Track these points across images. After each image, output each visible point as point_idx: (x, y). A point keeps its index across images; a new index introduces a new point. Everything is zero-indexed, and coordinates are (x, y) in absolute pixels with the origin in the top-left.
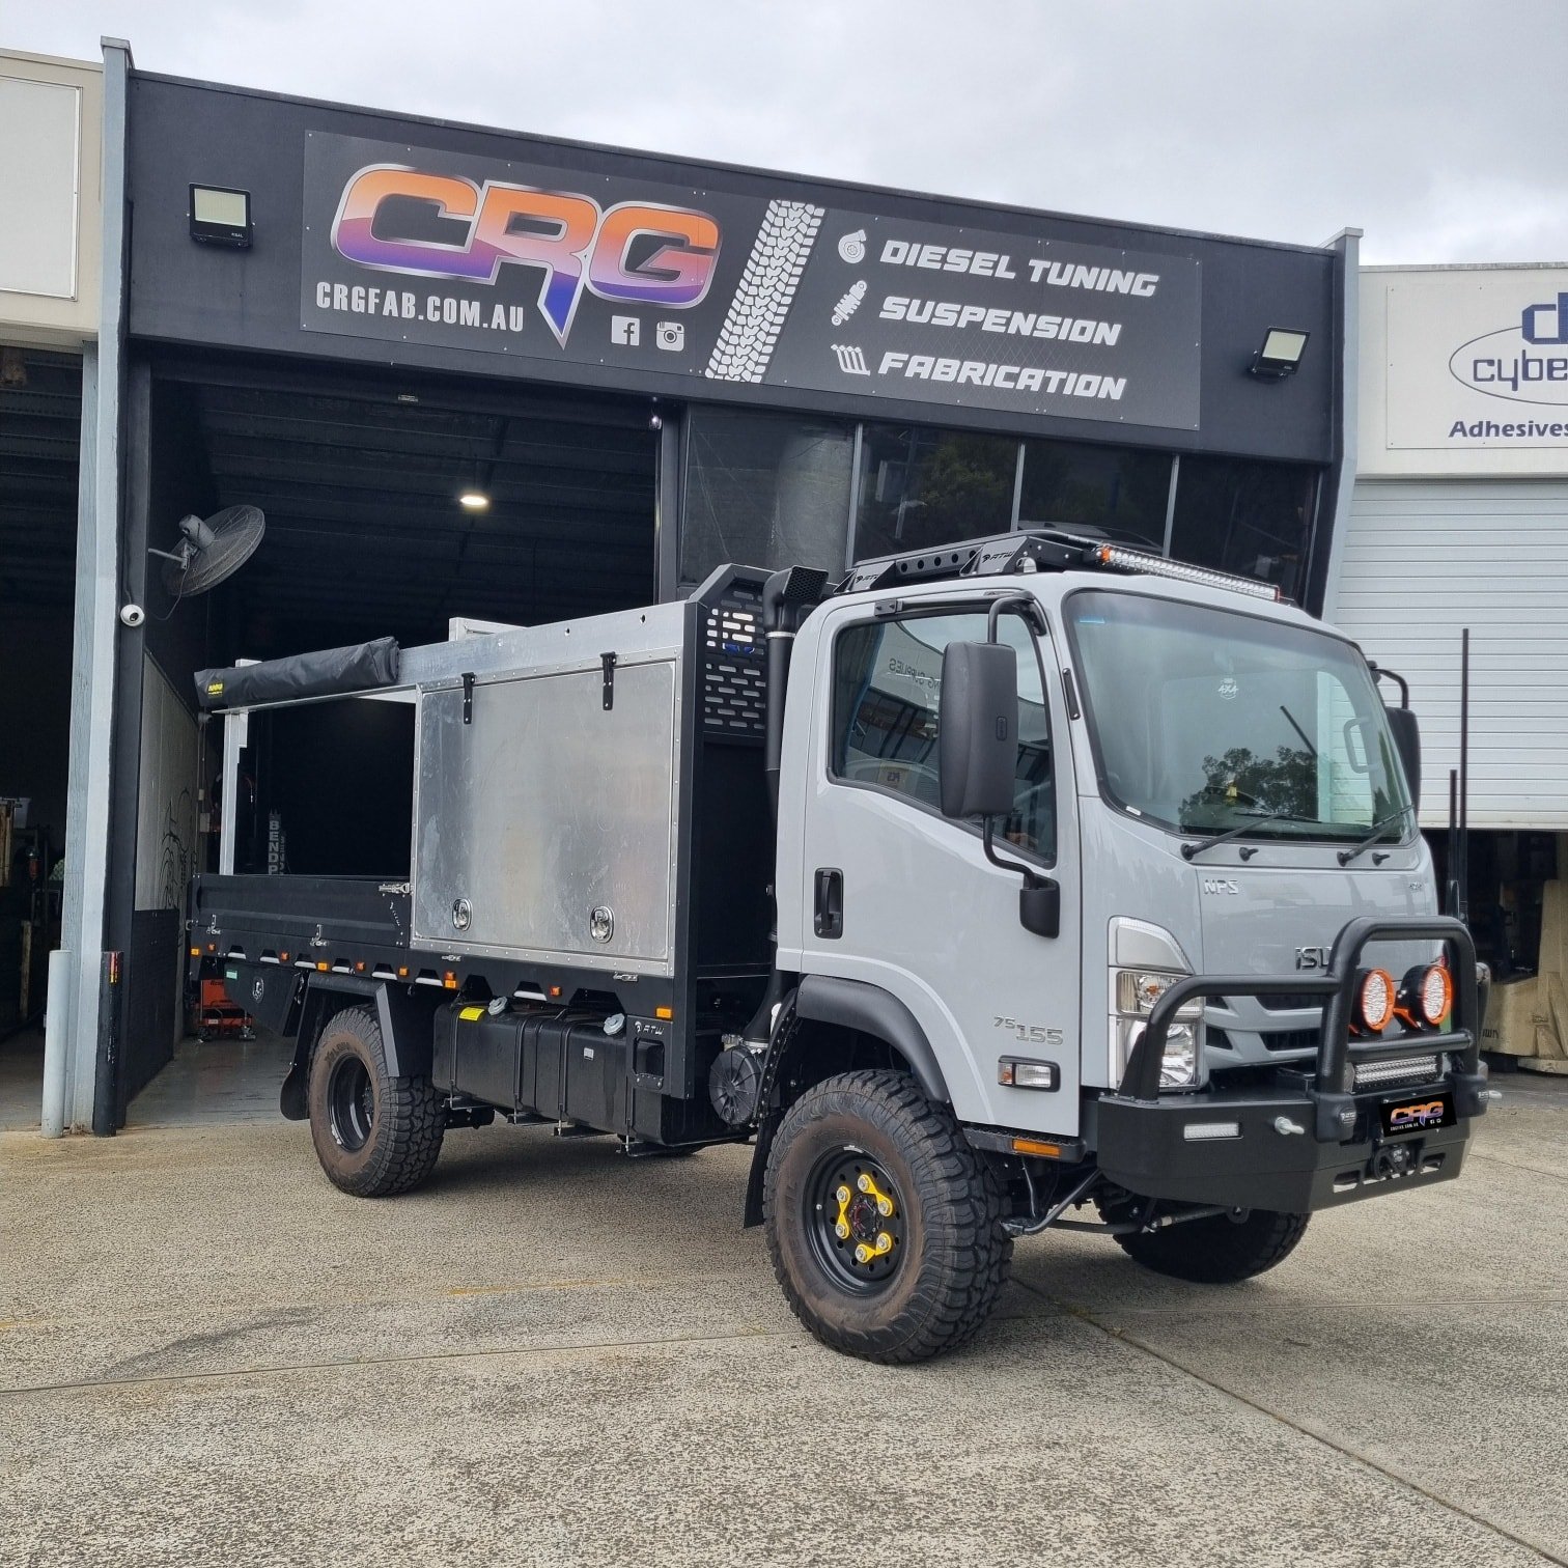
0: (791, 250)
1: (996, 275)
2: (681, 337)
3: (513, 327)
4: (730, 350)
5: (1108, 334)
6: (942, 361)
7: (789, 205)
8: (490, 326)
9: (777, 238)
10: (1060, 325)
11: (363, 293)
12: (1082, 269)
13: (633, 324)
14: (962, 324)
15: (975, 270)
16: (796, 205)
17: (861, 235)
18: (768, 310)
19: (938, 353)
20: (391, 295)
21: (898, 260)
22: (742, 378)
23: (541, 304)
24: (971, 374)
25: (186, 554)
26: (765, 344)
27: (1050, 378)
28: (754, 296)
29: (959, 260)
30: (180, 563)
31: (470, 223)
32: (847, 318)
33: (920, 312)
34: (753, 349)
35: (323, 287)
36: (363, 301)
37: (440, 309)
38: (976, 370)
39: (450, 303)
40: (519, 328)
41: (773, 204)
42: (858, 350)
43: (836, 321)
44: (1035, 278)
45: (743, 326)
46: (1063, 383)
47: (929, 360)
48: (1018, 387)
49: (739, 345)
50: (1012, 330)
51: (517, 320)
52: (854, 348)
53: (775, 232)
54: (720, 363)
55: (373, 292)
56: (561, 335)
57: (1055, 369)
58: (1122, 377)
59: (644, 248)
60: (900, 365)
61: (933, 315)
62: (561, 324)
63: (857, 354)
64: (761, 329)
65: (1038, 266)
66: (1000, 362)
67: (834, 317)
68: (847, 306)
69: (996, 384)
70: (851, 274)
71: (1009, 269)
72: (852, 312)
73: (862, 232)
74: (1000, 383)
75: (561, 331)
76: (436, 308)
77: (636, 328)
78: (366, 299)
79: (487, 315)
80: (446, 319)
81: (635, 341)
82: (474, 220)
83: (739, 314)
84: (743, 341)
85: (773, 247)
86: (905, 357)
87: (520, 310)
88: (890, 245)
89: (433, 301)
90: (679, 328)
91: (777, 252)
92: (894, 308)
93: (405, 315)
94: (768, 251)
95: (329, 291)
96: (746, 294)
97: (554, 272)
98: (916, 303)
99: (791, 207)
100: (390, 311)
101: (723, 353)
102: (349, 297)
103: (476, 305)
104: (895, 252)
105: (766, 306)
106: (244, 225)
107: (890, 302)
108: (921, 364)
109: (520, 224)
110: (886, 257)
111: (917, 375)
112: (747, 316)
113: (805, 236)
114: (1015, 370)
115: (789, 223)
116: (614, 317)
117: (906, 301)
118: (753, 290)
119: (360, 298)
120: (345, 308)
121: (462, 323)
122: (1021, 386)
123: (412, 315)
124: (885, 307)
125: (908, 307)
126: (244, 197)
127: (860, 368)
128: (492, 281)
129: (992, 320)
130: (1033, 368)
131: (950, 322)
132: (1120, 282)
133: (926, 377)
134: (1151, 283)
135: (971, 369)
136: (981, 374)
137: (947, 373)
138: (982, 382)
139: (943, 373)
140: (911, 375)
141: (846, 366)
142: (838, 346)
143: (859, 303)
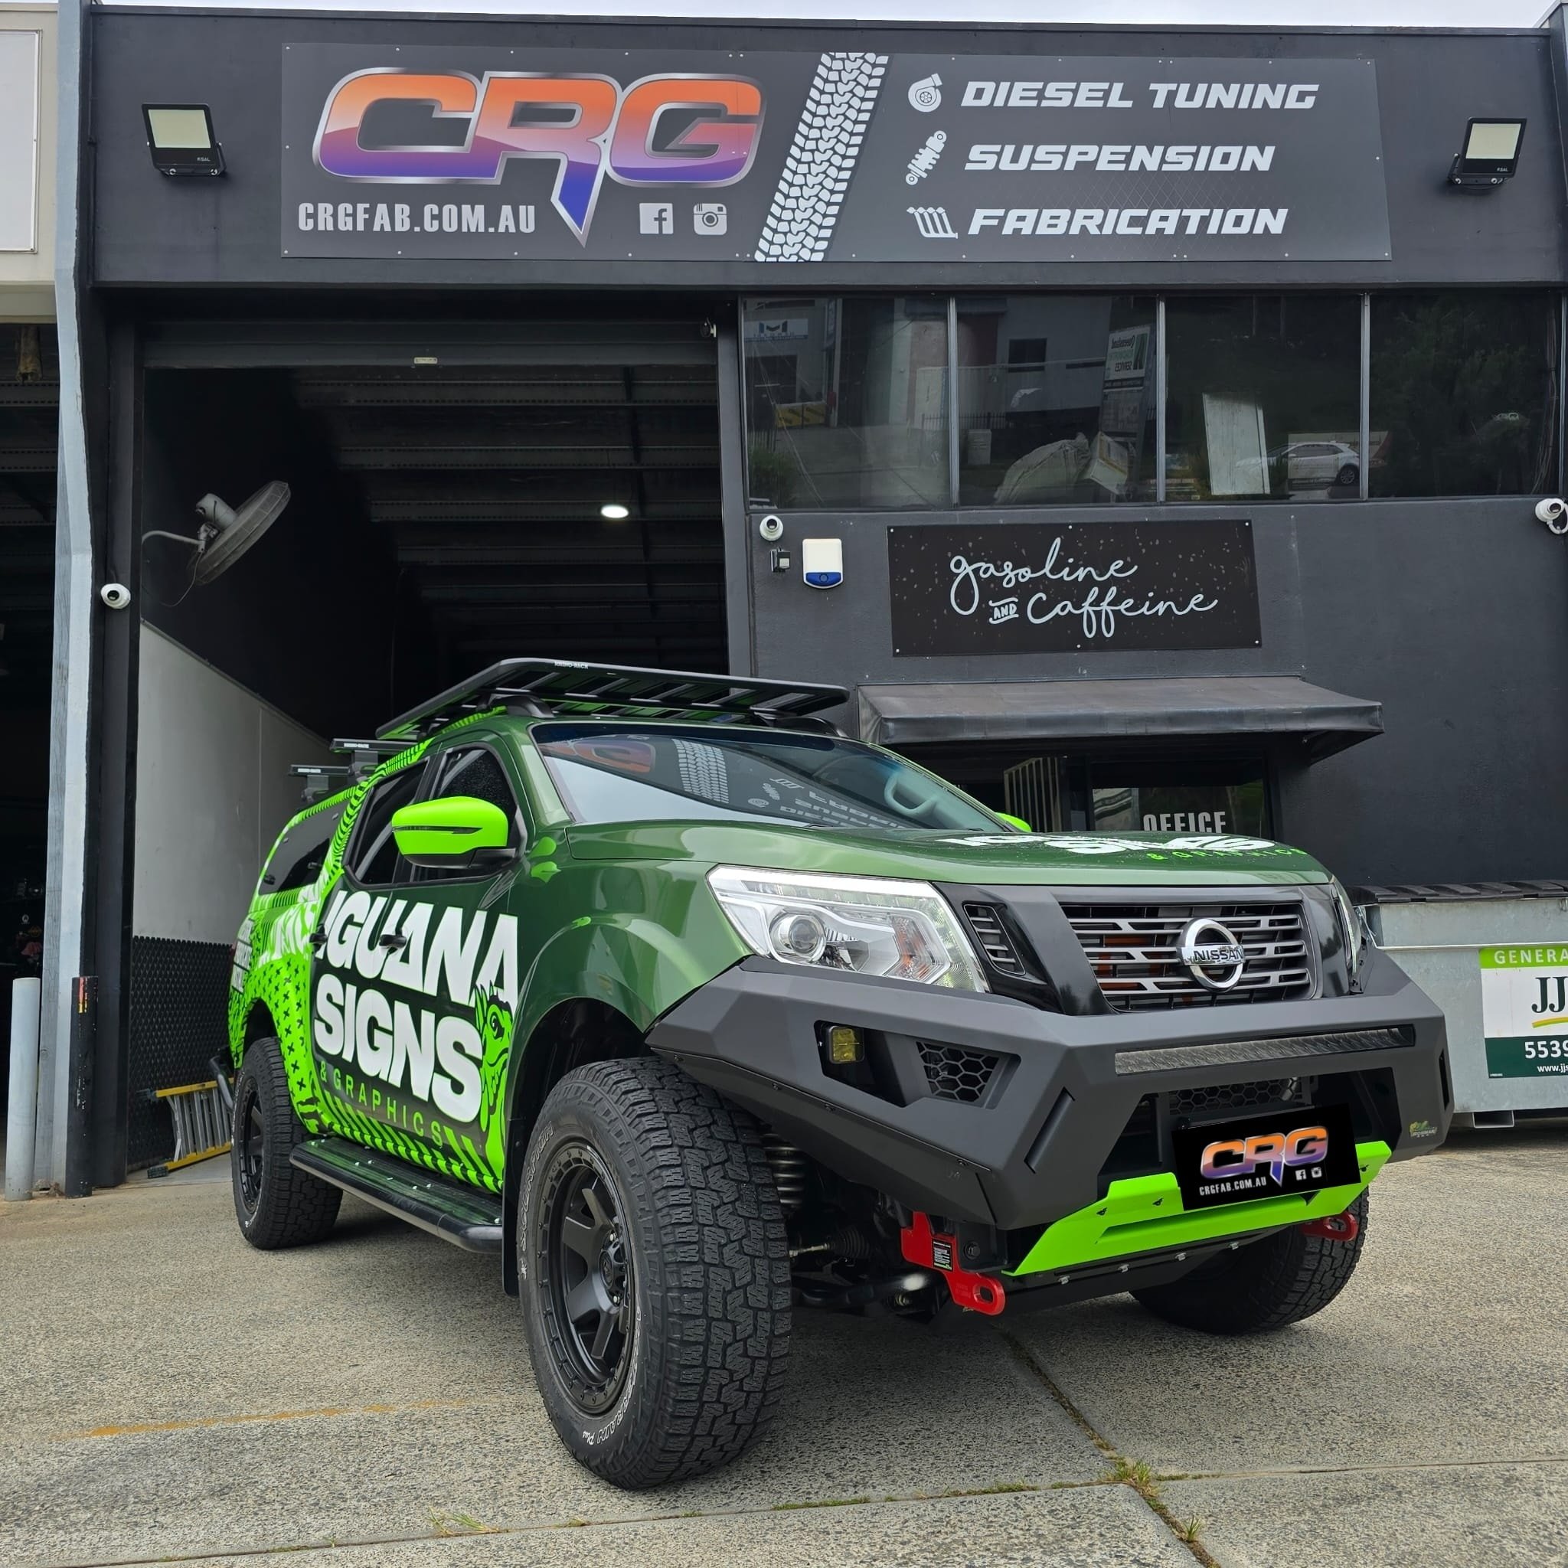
0: (850, 106)
1: (1109, 105)
2: (723, 220)
3: (523, 228)
4: (783, 227)
5: (1261, 159)
6: (1047, 213)
7: (844, 56)
8: (497, 229)
9: (832, 94)
10: (1196, 155)
11: (350, 210)
12: (1217, 89)
13: (665, 210)
14: (1070, 166)
15: (1081, 102)
16: (852, 55)
17: (936, 80)
18: (827, 176)
19: (1040, 205)
20: (382, 209)
21: (985, 101)
22: (799, 257)
23: (555, 199)
24: (1087, 222)
25: (203, 536)
26: (825, 216)
27: (1188, 218)
28: (809, 163)
29: (1059, 95)
30: (198, 547)
31: (470, 119)
32: (924, 175)
33: (1015, 159)
34: (812, 222)
35: (305, 208)
36: (351, 218)
37: (438, 217)
38: (1092, 217)
39: (450, 209)
40: (531, 228)
41: (825, 58)
42: (941, 210)
43: (911, 180)
44: (1159, 103)
45: (797, 198)
46: (1205, 221)
47: (1031, 213)
48: (1147, 232)
49: (794, 220)
50: (1134, 166)
51: (528, 219)
52: (936, 208)
53: (830, 88)
54: (771, 243)
55: (361, 207)
56: (581, 233)
57: (1195, 206)
58: (1283, 208)
59: (673, 123)
60: (995, 222)
61: (1032, 160)
62: (579, 220)
63: (940, 216)
64: (820, 200)
65: (1162, 90)
66: (1121, 206)
67: (909, 175)
68: (924, 160)
69: (1119, 232)
70: (927, 124)
71: (1122, 98)
72: (931, 168)
73: (936, 77)
74: (1123, 229)
75: (580, 226)
76: (433, 217)
77: (669, 215)
78: (354, 215)
79: (492, 218)
80: (446, 228)
81: (668, 228)
82: (473, 116)
83: (791, 185)
84: (799, 215)
85: (828, 105)
86: (1000, 212)
87: (531, 209)
88: (972, 87)
89: (430, 209)
90: (720, 209)
91: (834, 111)
92: (981, 157)
93: (398, 228)
94: (822, 110)
95: (312, 212)
96: (799, 161)
97: (569, 162)
98: (1009, 150)
99: (848, 58)
100: (382, 225)
102: (335, 216)
103: (480, 209)
104: (979, 94)
105: (824, 172)
106: (208, 146)
107: (975, 152)
108: (1021, 219)
109: (527, 115)
110: (968, 100)
111: (1017, 231)
112: (801, 187)
113: (867, 88)
114: (1143, 212)
115: (845, 76)
116: (642, 206)
117: (997, 148)
118: (807, 157)
119: (347, 215)
120: (330, 228)
121: (465, 229)
122: (1151, 230)
123: (407, 227)
124: (971, 157)
125: (999, 154)
126: (202, 112)
127: (945, 231)
128: (496, 180)
129: (1107, 158)
130: (1165, 208)
131: (1055, 166)
132: (1269, 96)
133: (1029, 232)
134: (1310, 93)
135: (1086, 217)
136: (1099, 222)
137: (1055, 226)
138: (1101, 231)
139: (1050, 226)
140: (1010, 232)
141: (927, 231)
142: (916, 208)
143: (938, 157)
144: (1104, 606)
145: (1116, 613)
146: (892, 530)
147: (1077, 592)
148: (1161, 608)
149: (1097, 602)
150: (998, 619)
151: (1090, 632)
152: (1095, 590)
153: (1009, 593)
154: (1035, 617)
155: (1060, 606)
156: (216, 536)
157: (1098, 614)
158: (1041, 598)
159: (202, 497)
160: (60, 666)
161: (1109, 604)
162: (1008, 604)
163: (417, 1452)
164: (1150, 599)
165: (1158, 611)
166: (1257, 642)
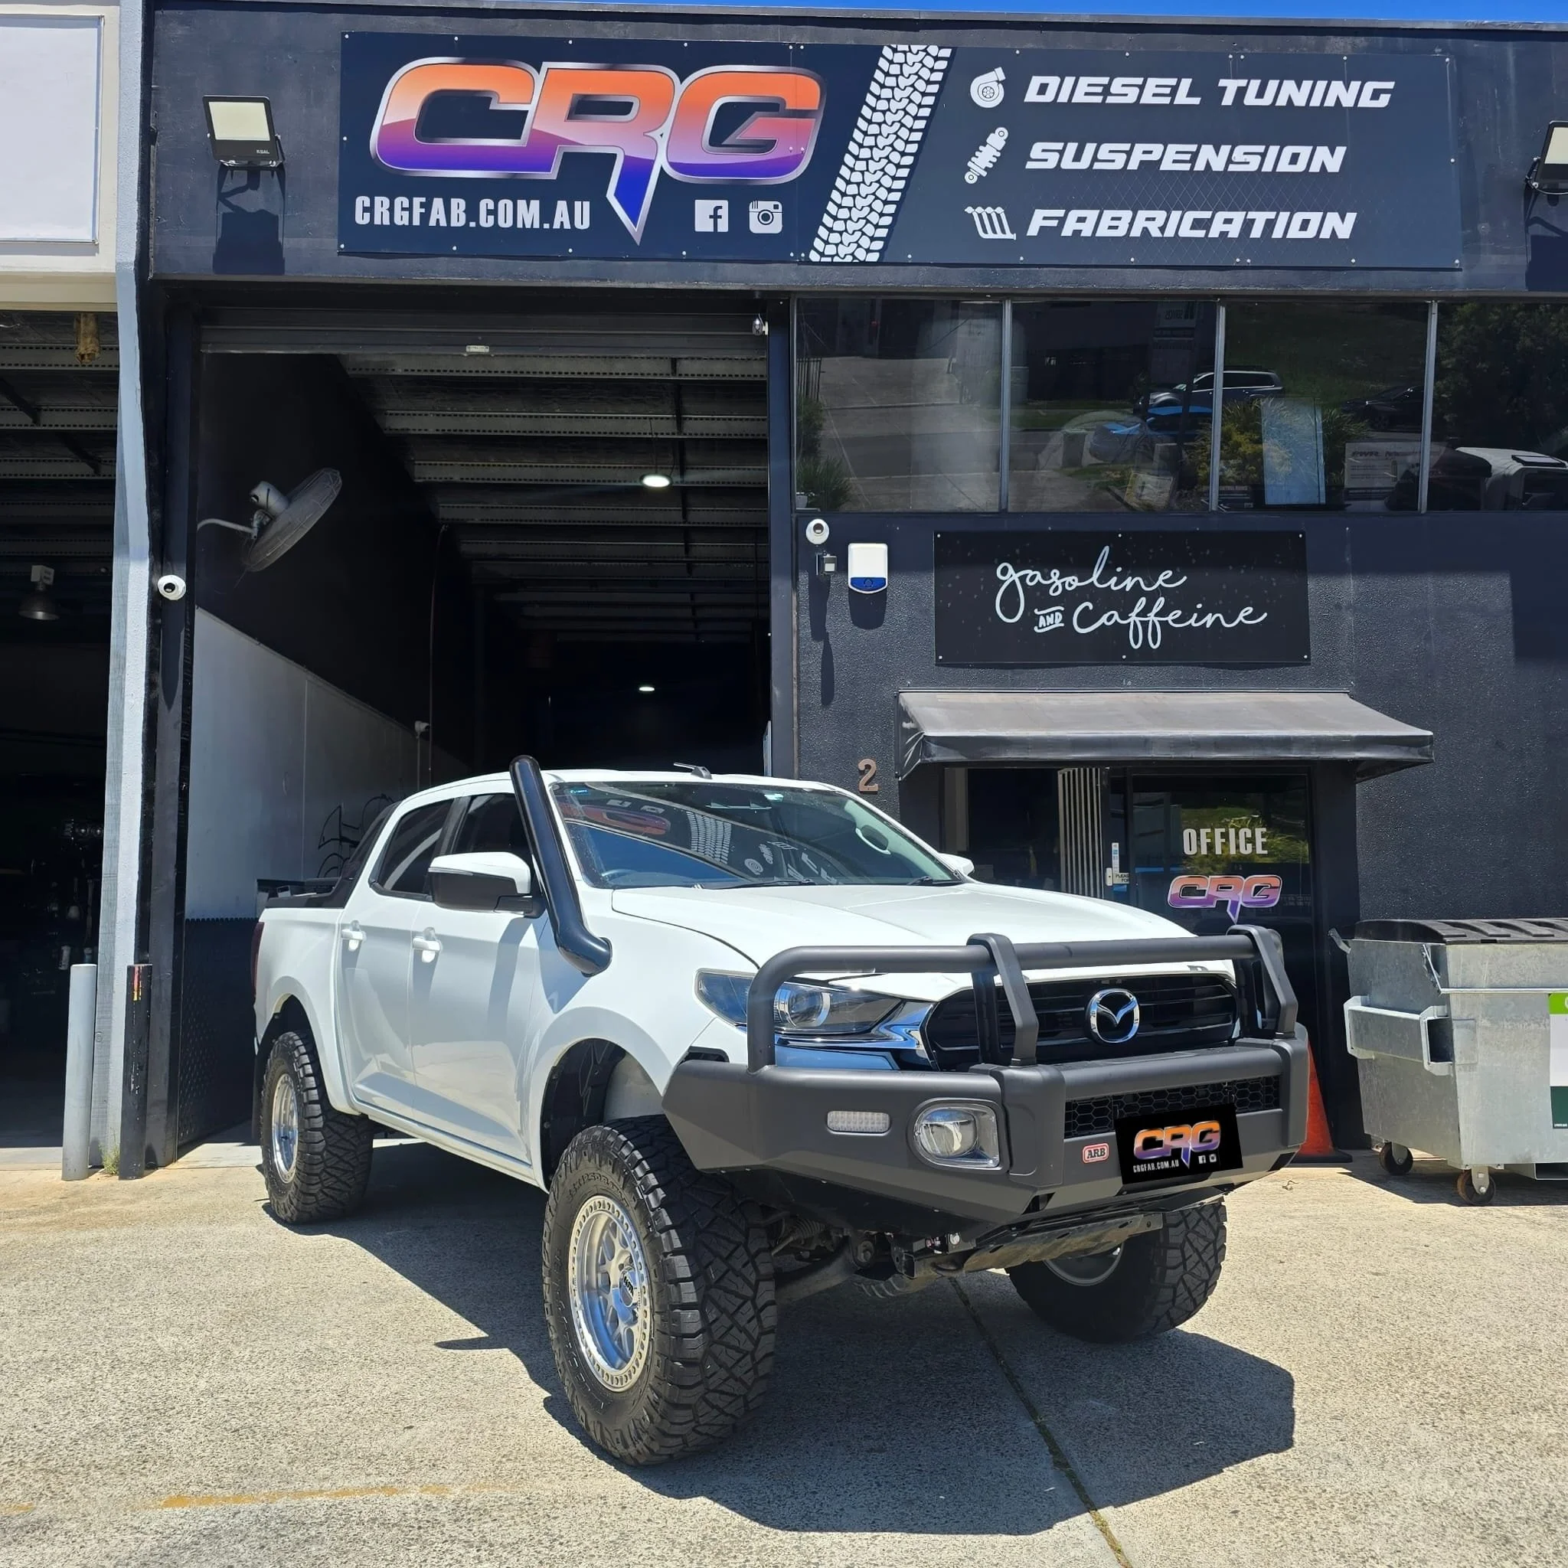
0: (911, 101)
1: (1176, 102)
2: (778, 218)
3: (578, 225)
4: (839, 226)
5: (1331, 159)
6: (1108, 214)
7: (907, 49)
8: (552, 224)
9: (892, 88)
10: (1263, 155)
11: (406, 205)
12: (1289, 86)
13: (721, 207)
14: (1133, 165)
15: (1147, 99)
16: (915, 48)
17: (999, 73)
18: (885, 174)
19: (1101, 206)
20: (438, 203)
21: (1048, 97)
22: (855, 258)
23: (610, 195)
24: (1148, 224)
25: (255, 524)
26: (881, 215)
27: (1253, 221)
28: (867, 160)
29: (1124, 90)
30: (250, 535)
31: (526, 112)
32: (984, 174)
33: (1077, 158)
34: (868, 222)
35: (362, 201)
36: (408, 212)
37: (493, 212)
38: (1154, 219)
39: (505, 204)
40: (586, 225)
41: (887, 52)
42: (999, 210)
43: (970, 178)
44: (1228, 100)
45: (854, 196)
46: (1270, 224)
47: (1092, 215)
48: (1210, 236)
49: (850, 218)
50: (1200, 166)
51: (583, 216)
52: (994, 208)
53: (890, 81)
54: (826, 242)
55: (417, 201)
56: (635, 230)
57: (1259, 209)
58: (1352, 211)
59: (731, 117)
60: (1054, 223)
61: (1095, 159)
62: (634, 217)
63: (998, 216)
64: (877, 198)
65: (1231, 85)
66: (1185, 207)
67: (969, 173)
68: (984, 159)
69: (1181, 234)
70: (989, 119)
71: (1190, 94)
72: (991, 166)
73: (999, 70)
74: (1186, 232)
75: (635, 224)
76: (489, 212)
77: (724, 213)
78: (410, 209)
79: (547, 214)
80: (501, 224)
81: (723, 226)
82: (530, 108)
83: (848, 182)
84: (855, 214)
85: (888, 100)
86: (1061, 213)
87: (587, 204)
88: (1036, 82)
89: (486, 204)
90: (776, 207)
91: (894, 106)
92: (1043, 155)
93: (454, 223)
94: (882, 105)
95: (368, 205)
96: (857, 158)
97: (627, 158)
98: (1072, 147)
99: (910, 51)
100: (438, 220)
101: (831, 230)
102: (391, 210)
103: (535, 204)
104: (1043, 89)
105: (882, 170)
107: (1037, 150)
108: (1081, 220)
109: (584, 107)
110: (1032, 96)
111: (1077, 233)
112: (858, 184)
113: (928, 82)
114: (1207, 215)
115: (907, 70)
116: (697, 202)
117: (1059, 146)
118: (865, 153)
120: (387, 222)
121: (520, 225)
122: (1214, 233)
123: (462, 222)
124: (1033, 155)
125: (1061, 152)
126: (261, 106)
127: (1003, 231)
128: (553, 174)
129: (1172, 157)
130: (1230, 210)
131: (1118, 165)
132: (1342, 94)
133: (1089, 234)
134: (1385, 91)
135: (1148, 219)
136: (1161, 224)
137: (1116, 228)
138: (1163, 233)
139: (1110, 228)
140: (1070, 234)
141: (985, 231)
142: (975, 208)
143: (999, 155)
144: (1151, 617)
145: (1164, 624)
146: (939, 536)
147: (1124, 602)
148: (1209, 620)
149: (1144, 613)
150: (1043, 627)
151: (1136, 643)
152: (1143, 601)
153: (1055, 601)
154: (1081, 626)
155: (1106, 616)
156: (268, 523)
157: (1145, 624)
158: (1087, 607)
159: (255, 485)
160: (118, 656)
161: (1156, 615)
162: (1054, 612)
163: (474, 1552)
164: (1197, 610)
165: (1206, 623)
166: (1306, 657)
